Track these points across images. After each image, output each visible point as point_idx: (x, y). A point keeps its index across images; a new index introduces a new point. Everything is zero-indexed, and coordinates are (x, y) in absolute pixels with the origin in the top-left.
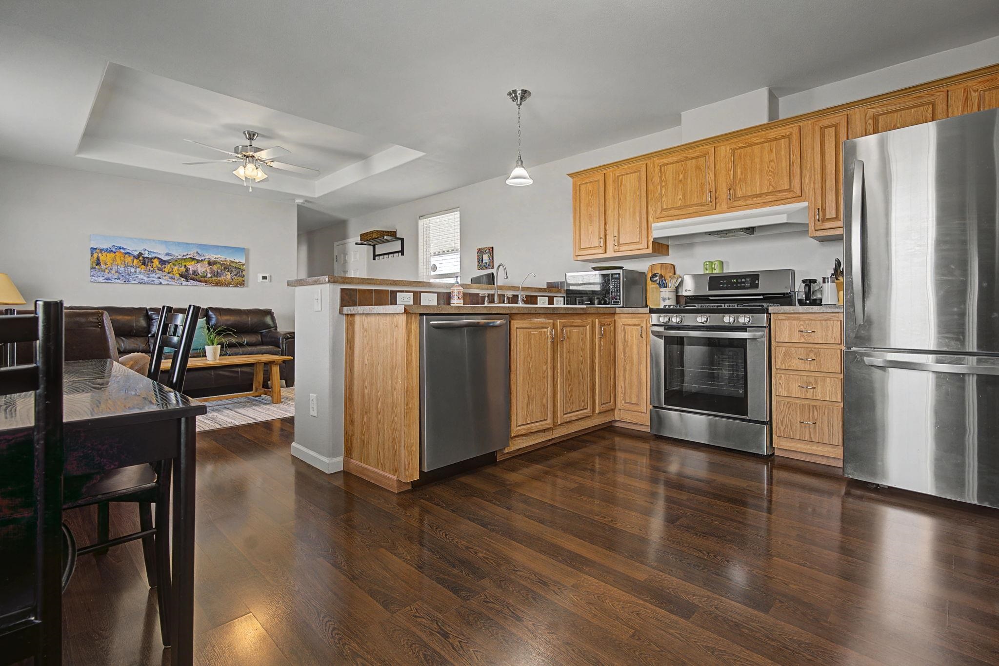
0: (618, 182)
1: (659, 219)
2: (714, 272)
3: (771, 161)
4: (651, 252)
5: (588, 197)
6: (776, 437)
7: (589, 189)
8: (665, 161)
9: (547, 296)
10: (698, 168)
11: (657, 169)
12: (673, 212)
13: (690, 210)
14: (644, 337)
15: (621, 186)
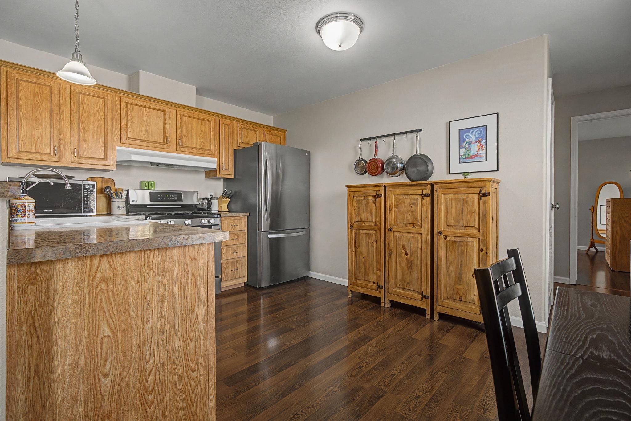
1: (123, 144)
3: (201, 131)
4: (115, 169)
5: (34, 98)
7: (34, 90)
8: (132, 101)
10: (158, 117)
11: (124, 104)
12: (138, 143)
13: (151, 145)
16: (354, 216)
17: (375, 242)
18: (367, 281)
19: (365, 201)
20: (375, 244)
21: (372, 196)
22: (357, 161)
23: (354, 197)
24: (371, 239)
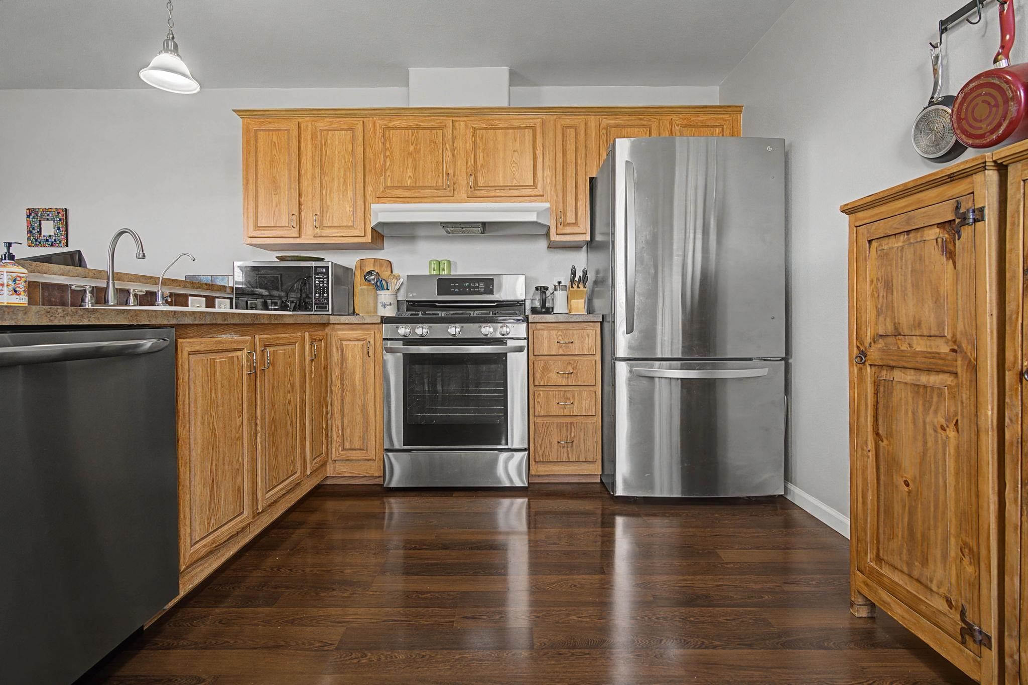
0: (320, 139)
1: (380, 198)
2: (443, 273)
3: (514, 151)
4: (370, 241)
5: (271, 152)
6: (534, 463)
7: (272, 140)
8: (391, 123)
9: (204, 296)
10: (433, 142)
11: (379, 131)
12: (400, 192)
13: (425, 192)
14: (372, 357)
15: (325, 145)
16: (870, 314)
17: (952, 426)
18: (918, 581)
19: (909, 254)
20: (951, 433)
21: (939, 225)
22: (925, 109)
23: (870, 242)
24: (936, 412)
